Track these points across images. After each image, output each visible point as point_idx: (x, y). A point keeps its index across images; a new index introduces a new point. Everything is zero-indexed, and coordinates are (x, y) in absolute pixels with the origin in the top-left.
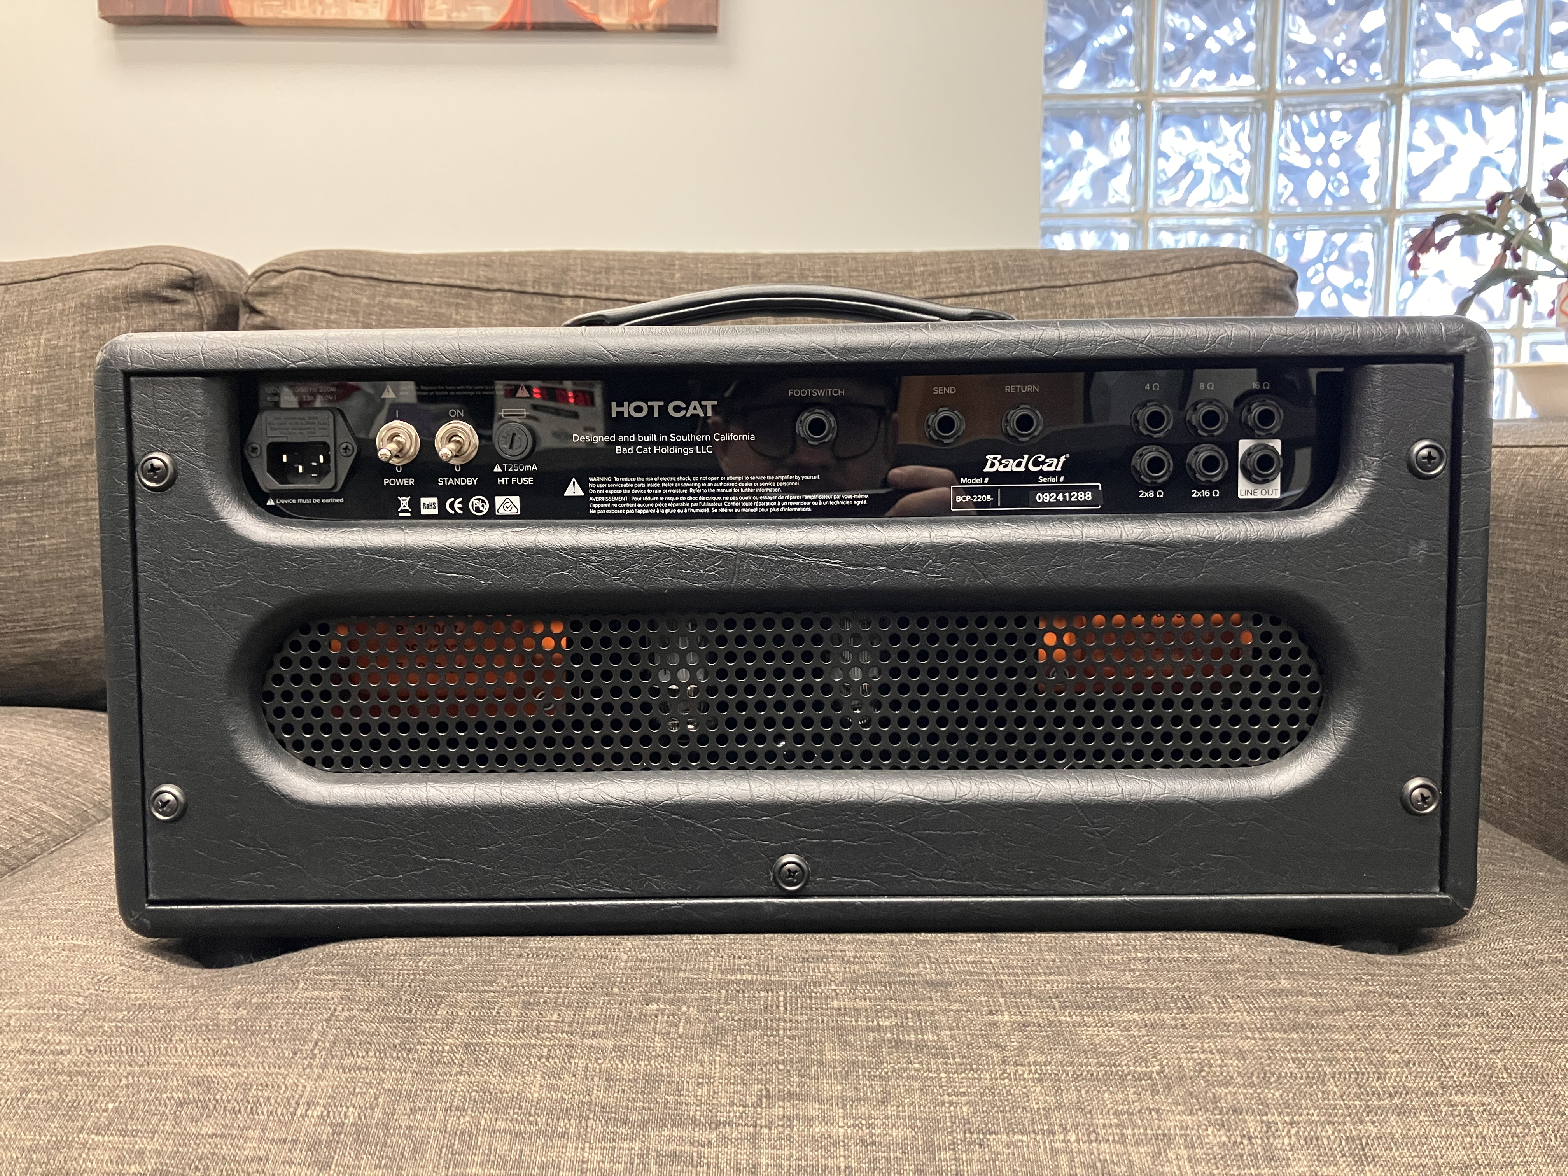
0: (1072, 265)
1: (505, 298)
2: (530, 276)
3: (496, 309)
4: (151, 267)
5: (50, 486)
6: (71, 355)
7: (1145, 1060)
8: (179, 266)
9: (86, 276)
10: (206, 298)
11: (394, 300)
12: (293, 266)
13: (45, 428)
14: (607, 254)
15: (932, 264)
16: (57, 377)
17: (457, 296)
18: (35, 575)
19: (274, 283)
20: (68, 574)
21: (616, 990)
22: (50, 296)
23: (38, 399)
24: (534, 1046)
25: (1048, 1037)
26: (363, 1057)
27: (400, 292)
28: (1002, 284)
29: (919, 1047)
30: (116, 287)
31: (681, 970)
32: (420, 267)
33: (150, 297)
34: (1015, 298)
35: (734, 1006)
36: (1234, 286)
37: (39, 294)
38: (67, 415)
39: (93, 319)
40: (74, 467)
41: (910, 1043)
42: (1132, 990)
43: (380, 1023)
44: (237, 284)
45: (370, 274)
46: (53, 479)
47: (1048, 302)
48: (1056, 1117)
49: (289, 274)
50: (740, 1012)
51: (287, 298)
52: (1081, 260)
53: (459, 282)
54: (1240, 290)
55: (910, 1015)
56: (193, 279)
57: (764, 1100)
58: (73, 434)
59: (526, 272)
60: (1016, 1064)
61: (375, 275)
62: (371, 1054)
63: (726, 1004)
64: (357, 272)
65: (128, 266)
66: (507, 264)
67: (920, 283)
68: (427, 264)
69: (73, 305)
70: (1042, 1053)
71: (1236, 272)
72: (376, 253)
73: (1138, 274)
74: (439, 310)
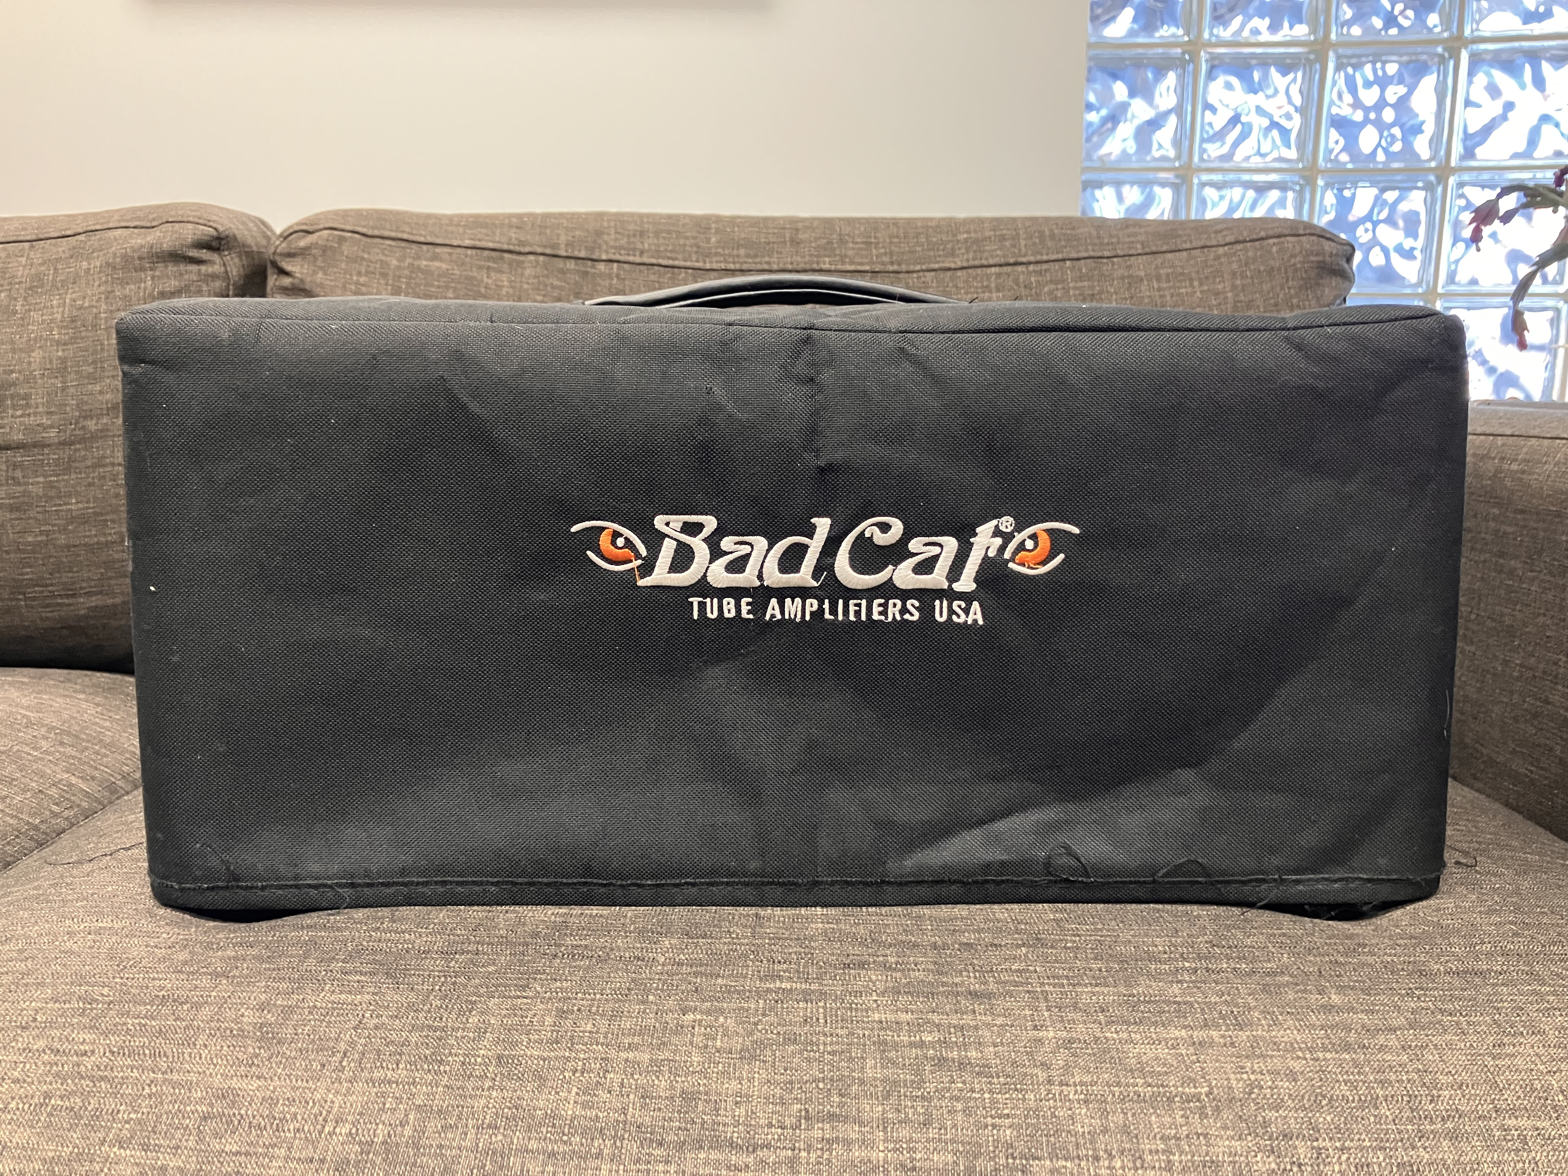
0: (1121, 233)
1: (537, 262)
2: (563, 239)
3: (528, 272)
4: (177, 225)
5: (76, 450)
6: (96, 316)
7: (1194, 1081)
8: (205, 225)
9: (111, 234)
10: (232, 259)
11: (425, 263)
12: (321, 226)
13: (72, 390)
14: (641, 216)
15: (975, 232)
16: (82, 338)
17: (489, 259)
18: (62, 540)
19: (302, 243)
20: (96, 540)
21: (651, 998)
22: (75, 254)
23: (63, 360)
24: (568, 1059)
25: (1095, 1055)
26: (393, 1070)
27: (429, 255)
28: (1047, 254)
29: (962, 1065)
30: (142, 246)
31: (718, 976)
32: (450, 228)
33: (176, 257)
34: (1061, 268)
35: (772, 1019)
36: (1289, 261)
37: (64, 251)
38: (93, 378)
39: (118, 279)
40: (102, 431)
41: (953, 1060)
42: (1179, 1003)
43: (410, 1032)
44: (264, 242)
45: (400, 235)
46: (80, 443)
47: (1096, 273)
48: (1102, 1142)
49: (318, 234)
50: (779, 1024)
51: (316, 259)
52: (1131, 230)
53: (491, 245)
54: (1294, 265)
55: (952, 1030)
56: (219, 239)
57: (803, 1121)
58: (100, 398)
59: (558, 235)
60: (1061, 1084)
61: (405, 236)
62: (401, 1066)
63: (764, 1015)
64: (386, 233)
65: (154, 224)
66: (540, 226)
67: (963, 251)
68: (458, 225)
69: (98, 264)
70: (1089, 1072)
71: (1290, 245)
72: (406, 213)
73: (1188, 246)
74: (470, 274)
